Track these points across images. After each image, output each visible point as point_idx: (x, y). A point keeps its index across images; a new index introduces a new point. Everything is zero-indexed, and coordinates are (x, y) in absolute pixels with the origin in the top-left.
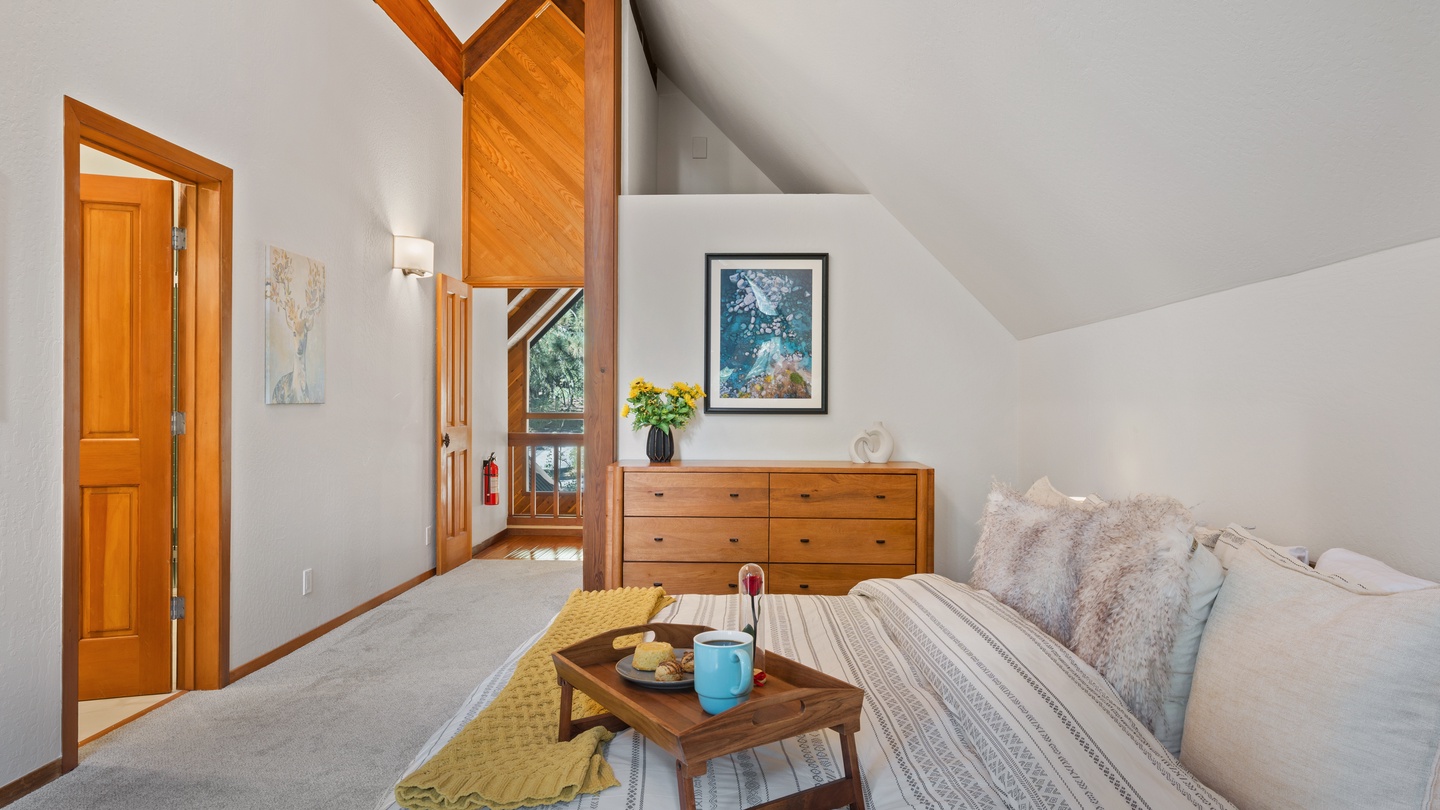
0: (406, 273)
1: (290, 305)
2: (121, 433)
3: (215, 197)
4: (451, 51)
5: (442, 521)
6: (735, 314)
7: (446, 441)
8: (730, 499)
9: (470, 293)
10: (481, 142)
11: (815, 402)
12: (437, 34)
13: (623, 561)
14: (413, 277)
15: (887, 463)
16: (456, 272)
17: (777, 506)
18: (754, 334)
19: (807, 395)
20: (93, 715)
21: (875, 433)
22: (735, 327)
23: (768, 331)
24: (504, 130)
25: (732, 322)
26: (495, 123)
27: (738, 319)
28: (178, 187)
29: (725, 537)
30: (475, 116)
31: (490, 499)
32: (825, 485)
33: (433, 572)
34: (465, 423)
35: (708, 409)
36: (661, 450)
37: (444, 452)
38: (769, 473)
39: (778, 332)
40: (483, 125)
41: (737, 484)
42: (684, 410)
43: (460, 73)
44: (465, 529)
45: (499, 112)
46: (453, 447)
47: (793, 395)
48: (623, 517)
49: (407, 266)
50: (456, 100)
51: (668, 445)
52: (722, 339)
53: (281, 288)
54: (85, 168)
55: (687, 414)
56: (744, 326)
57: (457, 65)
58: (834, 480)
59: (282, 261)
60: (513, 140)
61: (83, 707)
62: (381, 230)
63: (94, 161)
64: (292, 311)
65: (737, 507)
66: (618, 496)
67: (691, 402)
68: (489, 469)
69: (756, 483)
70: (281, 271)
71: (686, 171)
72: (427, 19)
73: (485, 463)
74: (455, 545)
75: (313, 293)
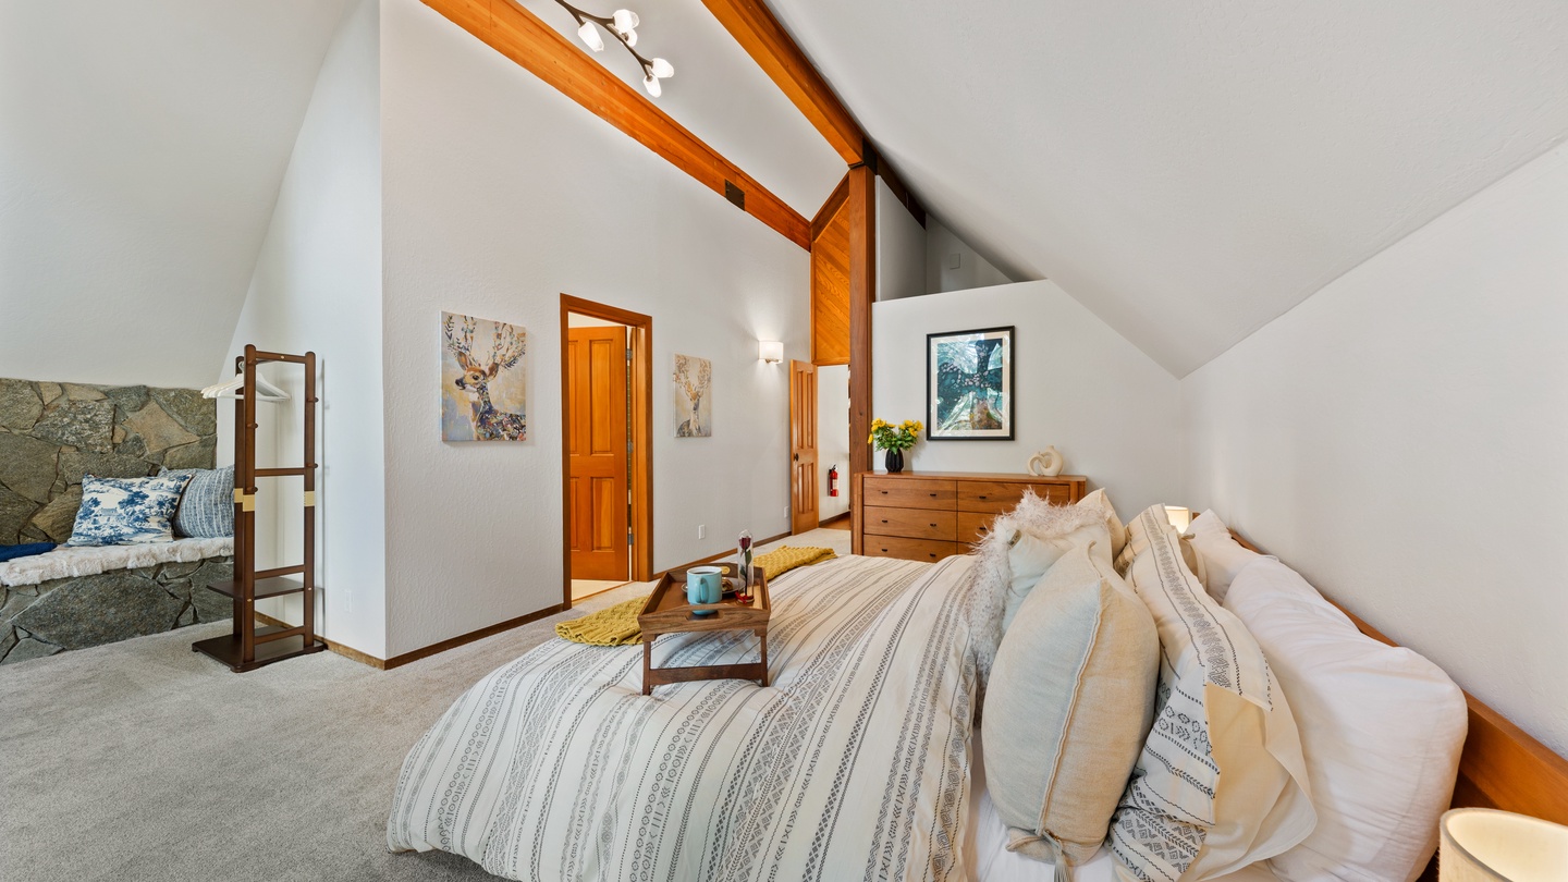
0: (768, 361)
1: (688, 384)
2: (606, 452)
3: (643, 331)
4: (801, 227)
5: (795, 504)
6: (947, 373)
7: (797, 457)
8: (931, 498)
9: (815, 370)
10: (821, 278)
11: (1005, 432)
12: (791, 220)
13: (863, 533)
14: (773, 364)
15: (1057, 476)
16: (805, 358)
17: (963, 504)
18: (961, 386)
19: (999, 426)
20: (580, 587)
21: (1047, 454)
22: (947, 382)
23: (971, 383)
24: (835, 269)
25: (946, 379)
26: (829, 266)
27: (950, 377)
28: (629, 328)
29: (927, 523)
30: (818, 264)
31: (833, 493)
32: (997, 491)
33: (789, 534)
34: (812, 447)
35: (929, 438)
36: (896, 464)
37: (795, 465)
38: (956, 481)
39: (977, 384)
40: (823, 268)
41: (935, 488)
42: (909, 438)
43: (809, 240)
44: (812, 510)
45: (831, 259)
46: (801, 461)
47: (989, 427)
48: (863, 505)
49: (768, 358)
50: (806, 256)
51: (898, 461)
52: (939, 391)
53: (682, 376)
54: (571, 325)
55: (911, 441)
56: (953, 381)
57: (806, 235)
58: (1004, 487)
59: (683, 362)
60: (838, 274)
61: (575, 583)
62: (747, 338)
63: (577, 321)
64: (689, 387)
65: (934, 503)
66: (860, 493)
67: (914, 434)
68: (832, 475)
69: (949, 487)
70: (682, 365)
71: (945, 279)
72: (783, 213)
73: (830, 471)
74: (805, 519)
75: (703, 377)
